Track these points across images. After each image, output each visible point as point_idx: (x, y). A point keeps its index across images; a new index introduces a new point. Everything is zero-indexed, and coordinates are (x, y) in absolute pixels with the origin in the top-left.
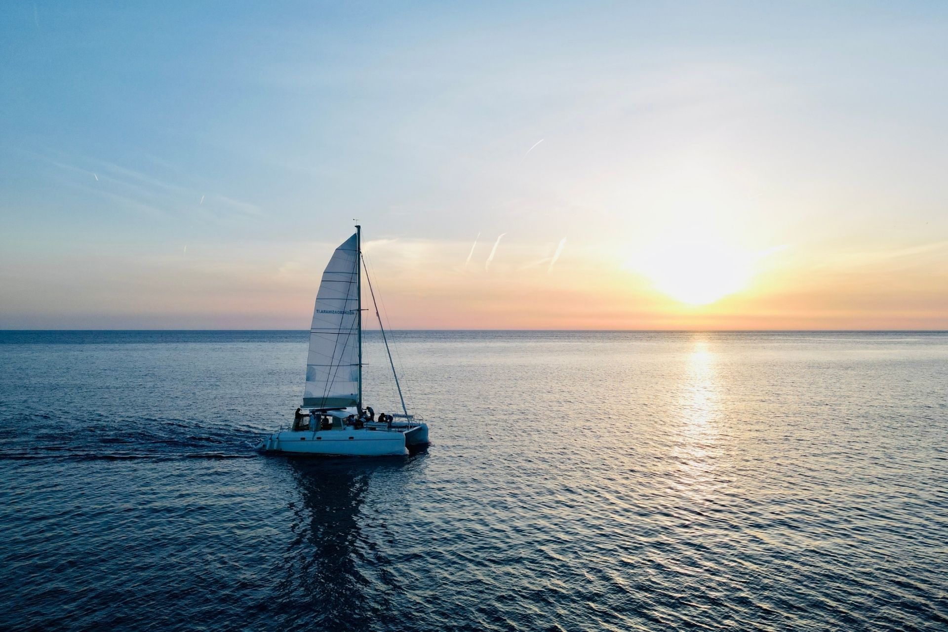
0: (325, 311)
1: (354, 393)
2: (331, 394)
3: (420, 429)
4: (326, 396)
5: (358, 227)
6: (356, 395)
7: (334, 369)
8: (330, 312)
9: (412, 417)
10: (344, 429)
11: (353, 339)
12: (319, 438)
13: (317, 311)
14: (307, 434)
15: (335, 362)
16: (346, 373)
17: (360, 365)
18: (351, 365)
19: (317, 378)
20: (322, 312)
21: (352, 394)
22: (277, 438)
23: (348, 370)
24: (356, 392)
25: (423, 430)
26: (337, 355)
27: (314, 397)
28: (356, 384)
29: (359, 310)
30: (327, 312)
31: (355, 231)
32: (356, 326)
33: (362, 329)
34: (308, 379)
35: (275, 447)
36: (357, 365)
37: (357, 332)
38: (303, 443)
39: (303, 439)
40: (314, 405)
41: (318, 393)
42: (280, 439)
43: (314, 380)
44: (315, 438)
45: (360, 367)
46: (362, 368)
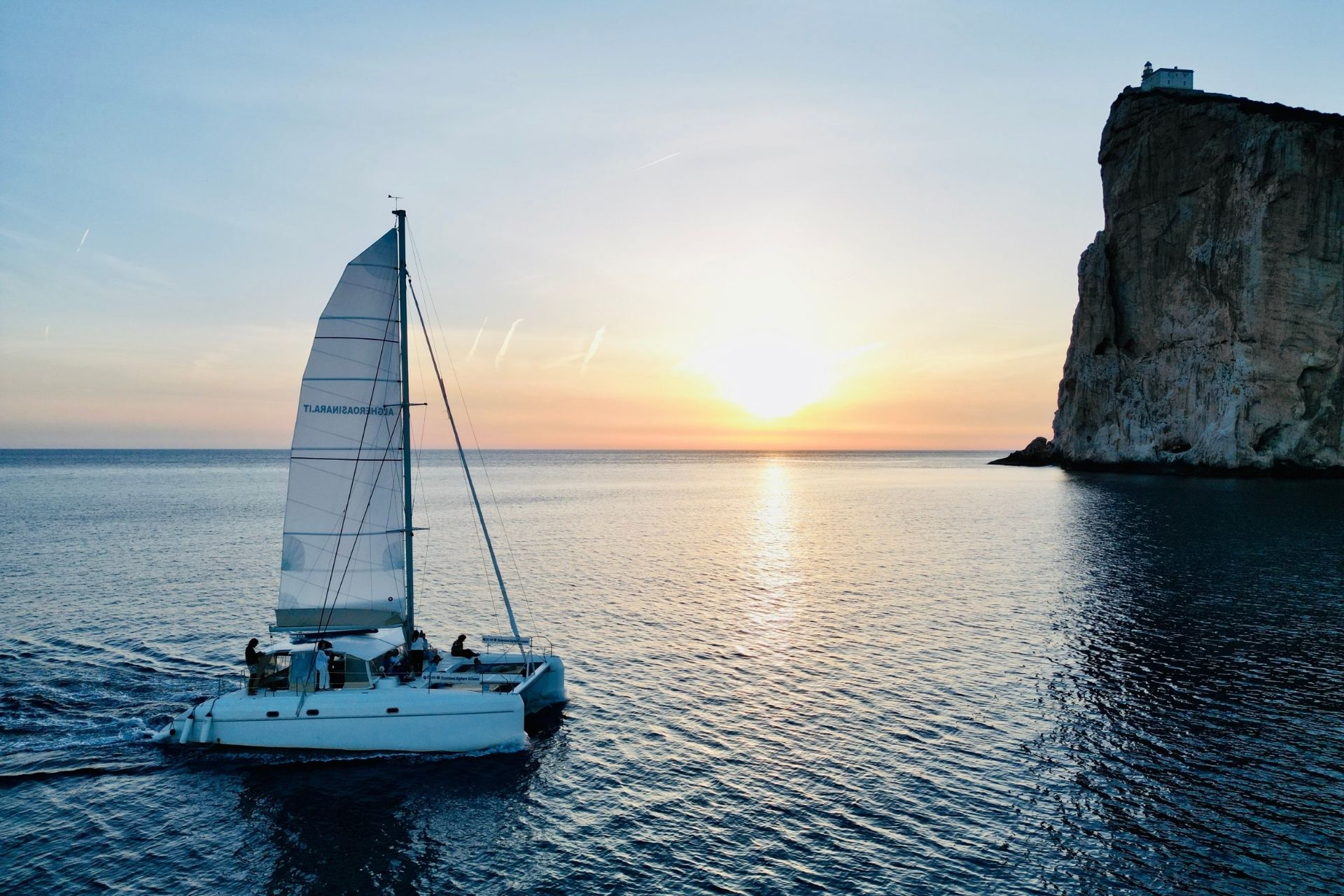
0: (323, 408)
1: (395, 596)
2: (343, 601)
3: (548, 670)
4: (329, 604)
5: (401, 214)
6: (400, 601)
7: (347, 542)
8: (336, 410)
9: (526, 641)
10: (375, 687)
11: (392, 471)
12: (313, 713)
13: (305, 407)
14: (284, 702)
15: (352, 526)
16: (373, 549)
17: (409, 531)
18: (387, 532)
19: (308, 564)
20: (317, 410)
21: (390, 599)
22: (209, 715)
23: (382, 542)
24: (400, 594)
25: (553, 672)
26: (356, 510)
27: (301, 607)
28: (401, 575)
29: (405, 405)
30: (329, 410)
31: (393, 222)
32: (397, 442)
33: (412, 447)
34: (286, 566)
35: (203, 738)
36: (402, 531)
37: (400, 455)
38: (272, 724)
39: (273, 715)
40: (302, 625)
41: (311, 599)
42: (216, 717)
43: (300, 569)
44: (303, 713)
45: (410, 535)
46: (414, 538)
